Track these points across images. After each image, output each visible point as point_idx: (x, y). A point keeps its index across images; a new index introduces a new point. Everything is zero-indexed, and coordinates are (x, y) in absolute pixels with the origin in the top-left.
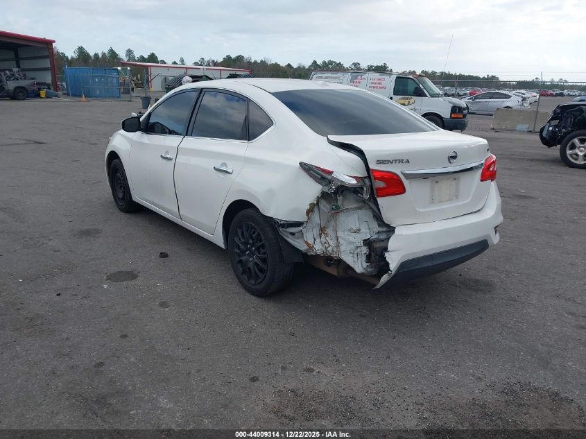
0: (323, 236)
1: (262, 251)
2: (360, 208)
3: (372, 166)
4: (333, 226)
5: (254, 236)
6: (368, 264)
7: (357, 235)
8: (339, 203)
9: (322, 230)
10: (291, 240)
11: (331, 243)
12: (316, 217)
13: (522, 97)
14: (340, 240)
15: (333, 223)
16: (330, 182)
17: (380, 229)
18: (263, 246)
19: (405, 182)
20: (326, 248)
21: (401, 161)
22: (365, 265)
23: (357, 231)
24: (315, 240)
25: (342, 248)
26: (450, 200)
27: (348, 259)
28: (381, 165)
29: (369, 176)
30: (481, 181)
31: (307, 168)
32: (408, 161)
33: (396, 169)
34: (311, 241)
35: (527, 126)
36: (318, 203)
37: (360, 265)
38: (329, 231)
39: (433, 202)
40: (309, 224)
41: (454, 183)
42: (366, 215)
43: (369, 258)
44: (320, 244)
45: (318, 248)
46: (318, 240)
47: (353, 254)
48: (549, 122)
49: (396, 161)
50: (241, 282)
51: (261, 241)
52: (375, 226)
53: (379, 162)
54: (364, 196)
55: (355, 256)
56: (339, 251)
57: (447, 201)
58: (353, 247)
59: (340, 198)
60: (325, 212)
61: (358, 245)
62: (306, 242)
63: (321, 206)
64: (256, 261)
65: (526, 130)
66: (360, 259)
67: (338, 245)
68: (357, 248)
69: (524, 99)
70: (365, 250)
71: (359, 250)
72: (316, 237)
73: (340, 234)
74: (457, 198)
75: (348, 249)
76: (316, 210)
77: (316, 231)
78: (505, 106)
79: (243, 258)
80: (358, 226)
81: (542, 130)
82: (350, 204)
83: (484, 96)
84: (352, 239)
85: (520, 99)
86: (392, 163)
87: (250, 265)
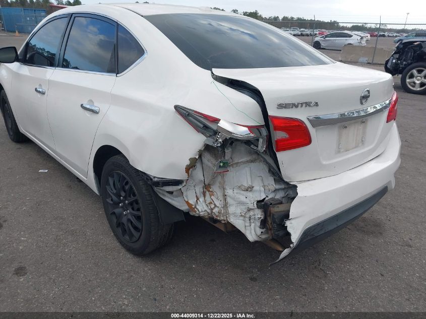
0: (207, 193)
1: (136, 206)
2: (252, 161)
3: (272, 112)
4: (220, 183)
5: (127, 187)
6: (263, 230)
7: (249, 194)
8: (228, 156)
9: (207, 187)
10: (168, 199)
11: (217, 203)
12: (198, 174)
13: (360, 36)
14: (229, 200)
15: (219, 179)
16: (215, 133)
17: (278, 187)
18: (137, 202)
19: (312, 131)
20: (212, 209)
21: (308, 104)
22: (259, 231)
23: (250, 189)
24: (198, 199)
25: (231, 210)
26: (357, 147)
27: (239, 223)
28: (284, 110)
29: (267, 125)
30: (387, 122)
31: (184, 113)
32: (317, 104)
33: (302, 115)
34: (192, 201)
35: (367, 59)
36: (200, 156)
37: (253, 232)
38: (215, 188)
39: (339, 152)
40: (191, 182)
41: (361, 127)
42: (260, 169)
43: (264, 223)
44: (204, 204)
45: (202, 209)
46: (201, 199)
47: (245, 217)
48: (392, 56)
49: (302, 104)
50: (116, 235)
51: (134, 195)
52: (271, 183)
53: (281, 106)
54: (260, 148)
55: (247, 219)
56: (227, 213)
57: (353, 148)
58: (244, 208)
59: (228, 151)
60: (210, 167)
61: (251, 206)
62: (187, 202)
63: (205, 160)
64: (130, 217)
65: (366, 62)
66: (253, 225)
67: (226, 206)
68: (249, 210)
69: (362, 38)
70: (259, 214)
71: (251, 213)
72: (198, 195)
73: (229, 192)
74: (363, 144)
75: (238, 211)
76: (198, 165)
77: (199, 189)
78: (348, 43)
79: (117, 211)
80: (250, 183)
81: (387, 62)
82: (241, 156)
83: (332, 35)
84: (243, 198)
85: (359, 38)
86: (297, 106)
87: (124, 220)
